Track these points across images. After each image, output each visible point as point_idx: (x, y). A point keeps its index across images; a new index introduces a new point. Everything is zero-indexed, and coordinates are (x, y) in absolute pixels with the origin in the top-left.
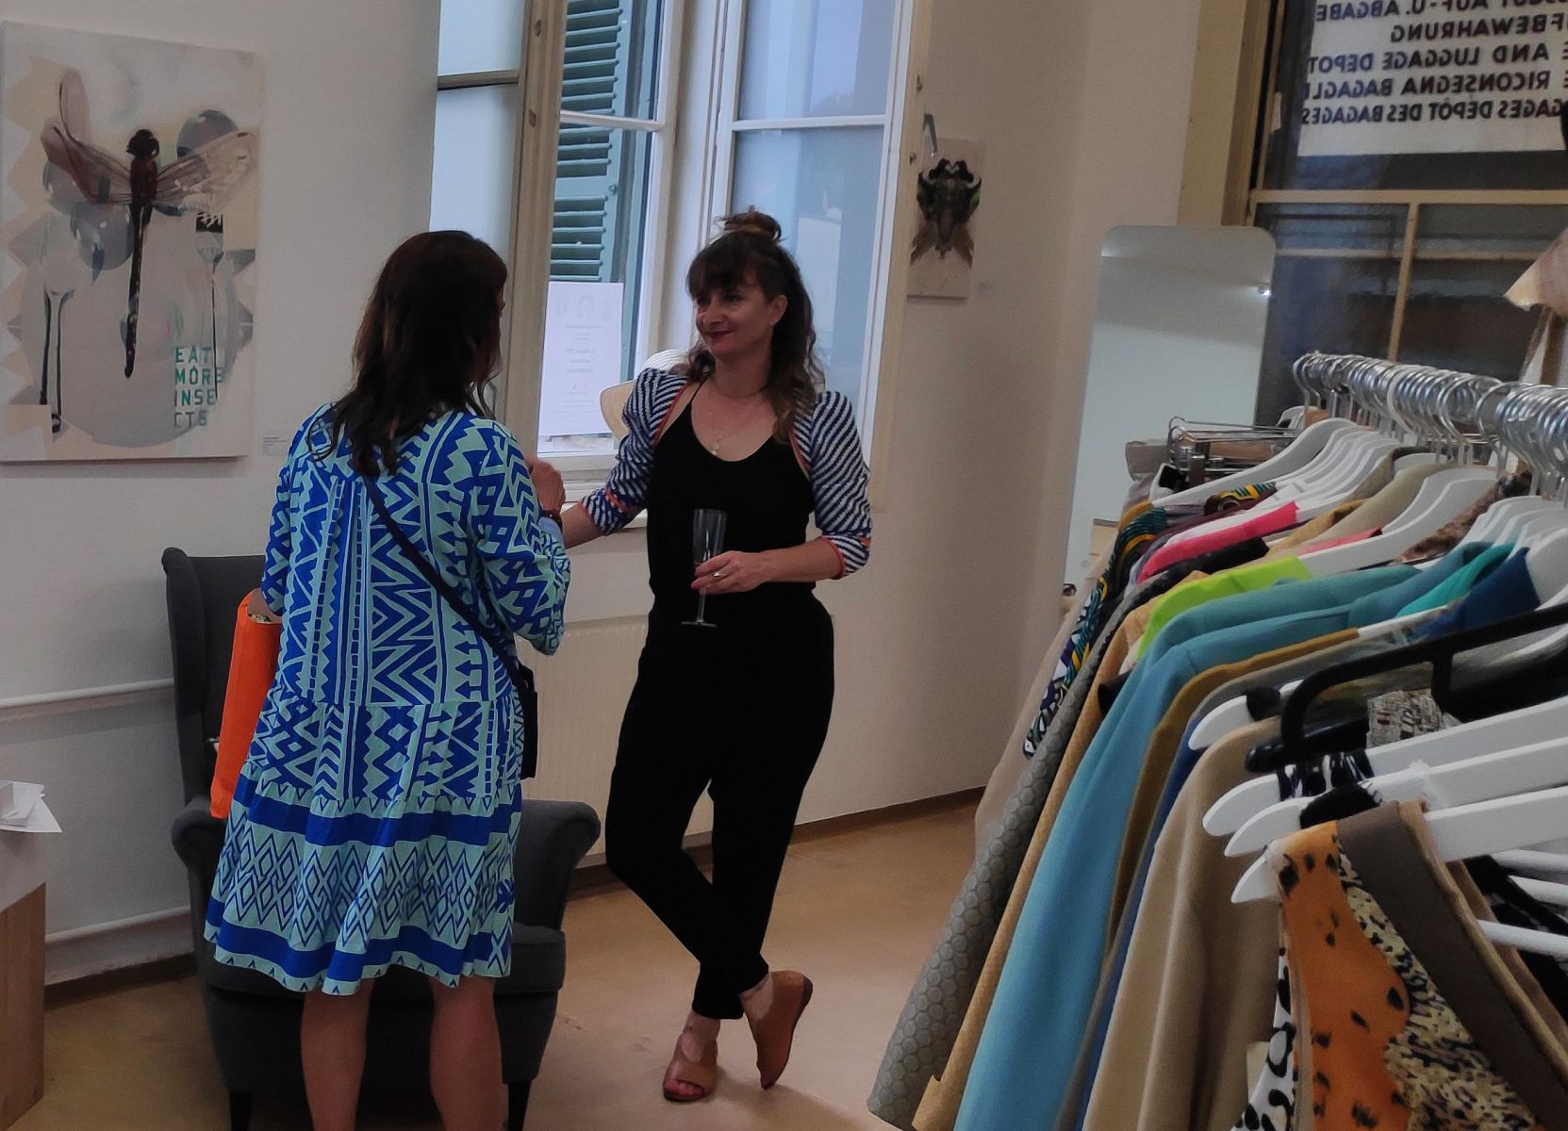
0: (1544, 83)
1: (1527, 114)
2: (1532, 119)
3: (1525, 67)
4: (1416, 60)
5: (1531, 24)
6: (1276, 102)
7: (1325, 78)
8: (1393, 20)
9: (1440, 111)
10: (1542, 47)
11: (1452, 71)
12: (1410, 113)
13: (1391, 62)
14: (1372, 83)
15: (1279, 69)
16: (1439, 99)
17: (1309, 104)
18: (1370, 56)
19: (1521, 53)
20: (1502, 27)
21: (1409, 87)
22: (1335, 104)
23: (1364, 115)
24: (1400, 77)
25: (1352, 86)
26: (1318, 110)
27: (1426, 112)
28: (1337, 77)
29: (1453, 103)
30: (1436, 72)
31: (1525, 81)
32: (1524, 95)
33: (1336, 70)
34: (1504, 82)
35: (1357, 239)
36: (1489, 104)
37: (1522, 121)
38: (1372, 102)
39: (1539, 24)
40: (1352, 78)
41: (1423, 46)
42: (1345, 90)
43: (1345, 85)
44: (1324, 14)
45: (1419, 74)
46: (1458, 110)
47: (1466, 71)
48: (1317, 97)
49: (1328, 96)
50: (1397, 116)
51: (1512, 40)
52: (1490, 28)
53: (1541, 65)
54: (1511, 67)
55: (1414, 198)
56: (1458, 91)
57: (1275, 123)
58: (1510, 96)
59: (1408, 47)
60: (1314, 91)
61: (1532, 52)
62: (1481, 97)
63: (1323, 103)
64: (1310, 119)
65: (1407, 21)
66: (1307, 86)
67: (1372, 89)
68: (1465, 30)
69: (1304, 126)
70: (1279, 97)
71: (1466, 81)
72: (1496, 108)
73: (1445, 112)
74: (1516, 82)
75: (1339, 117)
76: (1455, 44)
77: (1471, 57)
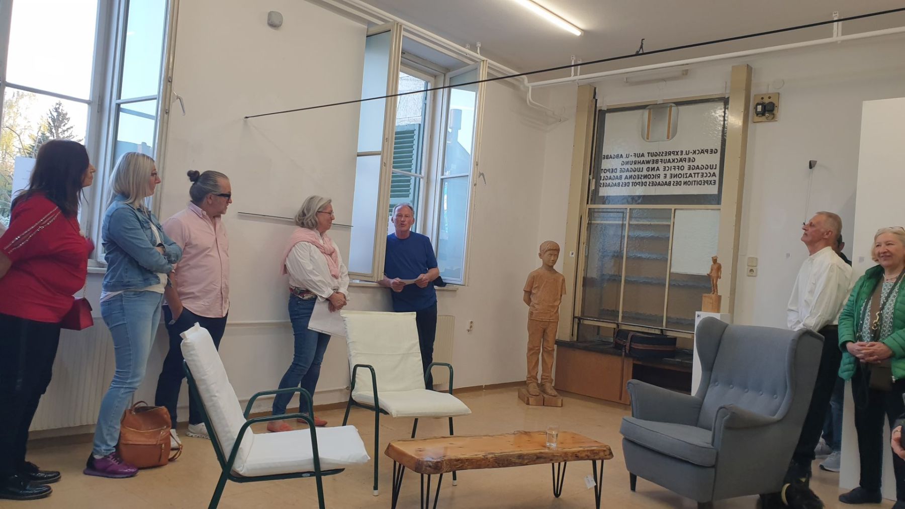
0: (659, 177)
1: (655, 185)
2: (657, 186)
3: (654, 173)
4: (628, 170)
6: (593, 182)
7: (605, 175)
8: (622, 159)
9: (634, 184)
10: (658, 167)
11: (636, 173)
12: (627, 184)
13: (621, 171)
14: (617, 176)
15: (594, 172)
16: (634, 181)
17: (602, 182)
18: (616, 169)
19: (653, 169)
20: (648, 162)
21: (626, 177)
22: (608, 182)
23: (615, 185)
24: (624, 175)
25: (612, 177)
26: (604, 183)
27: (631, 184)
28: (608, 174)
29: (637, 182)
30: (633, 174)
31: (655, 176)
32: (654, 180)
33: (608, 172)
34: (649, 177)
35: (618, 218)
36: (646, 182)
37: (654, 187)
38: (617, 181)
40: (612, 175)
41: (629, 166)
42: (610, 178)
43: (610, 176)
44: (605, 157)
45: (629, 174)
46: (638, 184)
47: (640, 173)
48: (604, 180)
49: (606, 180)
50: (623, 185)
51: (651, 165)
52: (645, 162)
53: (658, 172)
54: (650, 173)
55: (628, 207)
56: (638, 179)
57: (593, 187)
58: (651, 180)
59: (626, 167)
60: (602, 178)
62: (644, 180)
64: (602, 186)
65: (625, 160)
66: (601, 176)
67: (617, 178)
68: (639, 163)
69: (600, 188)
70: (594, 180)
71: (640, 176)
72: (648, 183)
73: (635, 184)
74: (652, 177)
75: (609, 185)
76: (637, 166)
77: (641, 170)
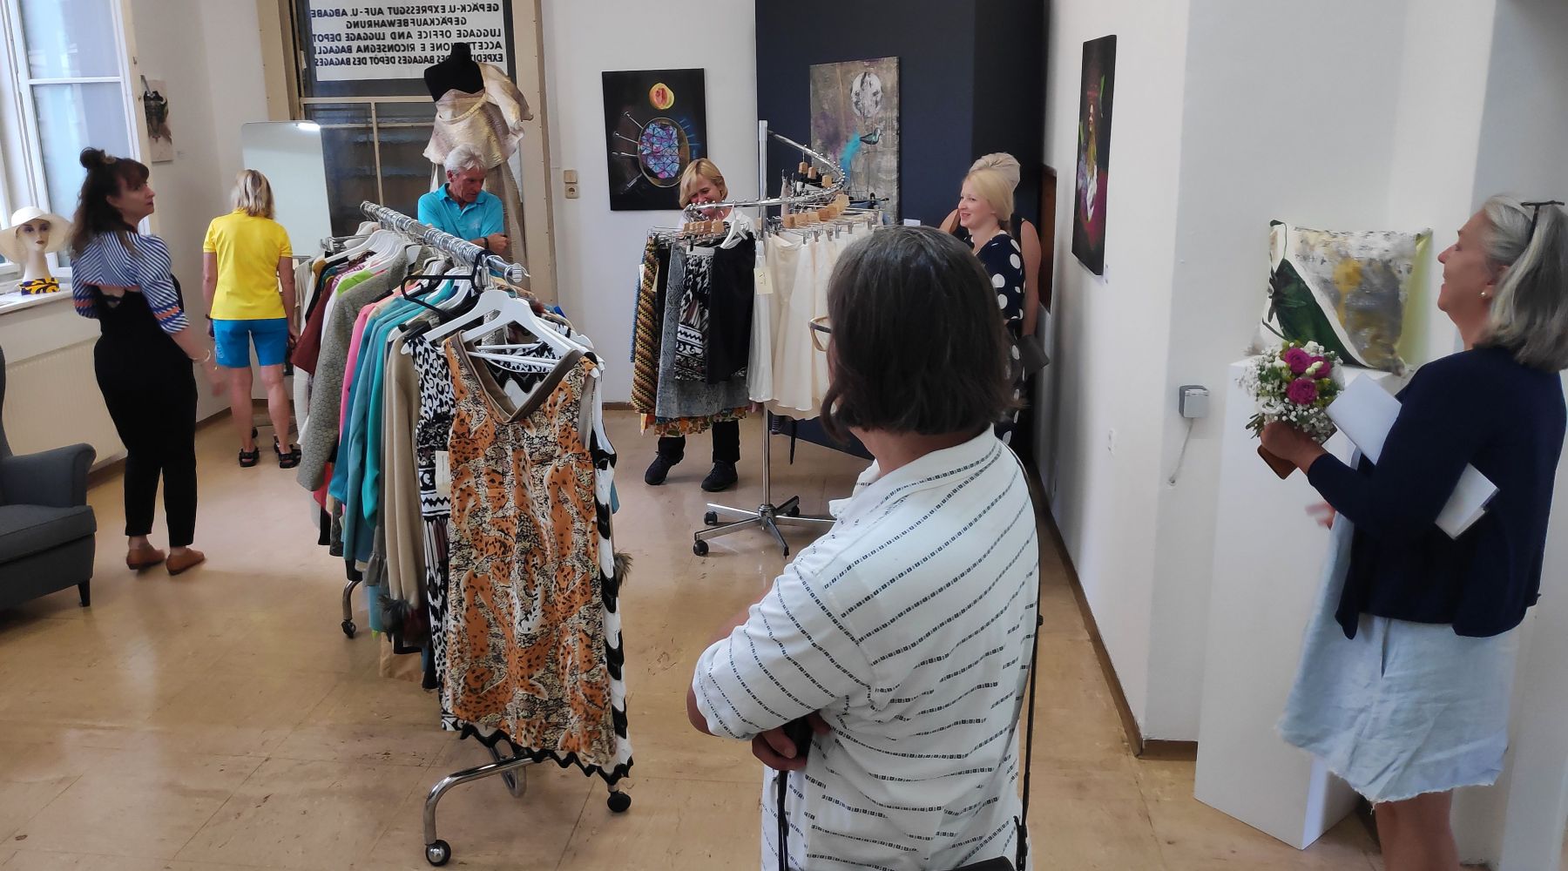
0: (413, 49)
1: (409, 62)
3: (404, 42)
4: (359, 37)
5: (403, 23)
6: (302, 55)
7: (322, 45)
9: (375, 60)
10: (409, 33)
11: (375, 42)
12: (362, 61)
13: (348, 38)
14: (343, 47)
15: (300, 40)
16: (373, 55)
17: (317, 56)
18: (339, 35)
19: (401, 35)
20: (392, 24)
21: (359, 50)
22: (328, 57)
23: (342, 62)
25: (334, 48)
26: (322, 59)
27: (369, 61)
28: (327, 44)
29: (379, 57)
30: (368, 43)
31: (406, 48)
32: (406, 54)
33: (326, 40)
34: (397, 48)
35: (351, 120)
36: (394, 57)
37: (408, 65)
39: (406, 23)
40: (334, 44)
41: (361, 31)
42: (331, 50)
43: (331, 48)
44: (314, 14)
45: (362, 43)
47: (381, 42)
48: (320, 53)
49: (325, 53)
50: (356, 62)
51: (397, 29)
52: (386, 23)
54: (399, 42)
55: (373, 100)
56: (380, 52)
57: (303, 65)
58: (401, 54)
60: (318, 51)
61: (406, 36)
62: (390, 54)
63: (323, 56)
64: (319, 63)
65: (353, 19)
66: (315, 48)
67: (343, 50)
69: (317, 67)
70: (302, 52)
72: (397, 60)
74: (402, 48)
75: (331, 63)
